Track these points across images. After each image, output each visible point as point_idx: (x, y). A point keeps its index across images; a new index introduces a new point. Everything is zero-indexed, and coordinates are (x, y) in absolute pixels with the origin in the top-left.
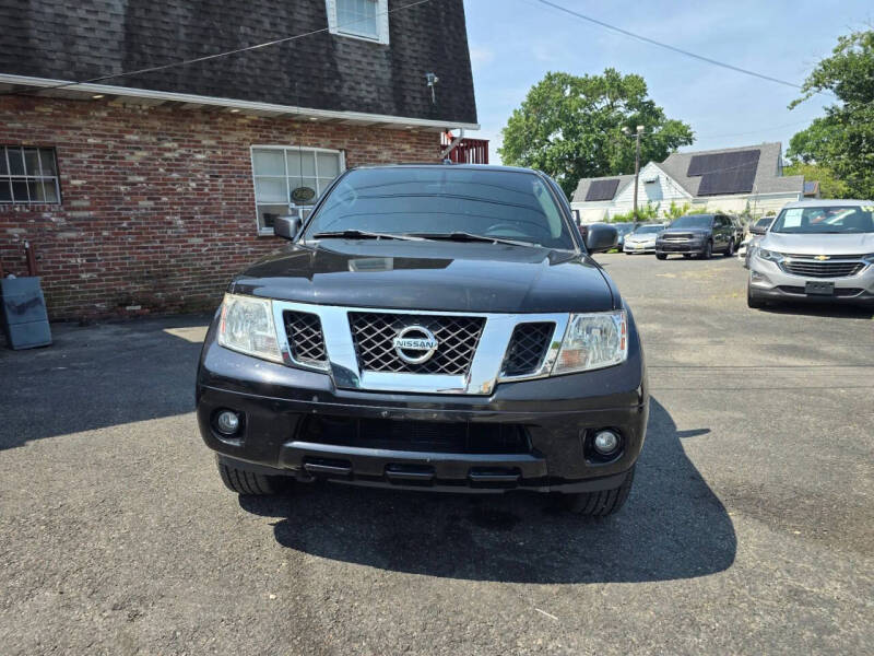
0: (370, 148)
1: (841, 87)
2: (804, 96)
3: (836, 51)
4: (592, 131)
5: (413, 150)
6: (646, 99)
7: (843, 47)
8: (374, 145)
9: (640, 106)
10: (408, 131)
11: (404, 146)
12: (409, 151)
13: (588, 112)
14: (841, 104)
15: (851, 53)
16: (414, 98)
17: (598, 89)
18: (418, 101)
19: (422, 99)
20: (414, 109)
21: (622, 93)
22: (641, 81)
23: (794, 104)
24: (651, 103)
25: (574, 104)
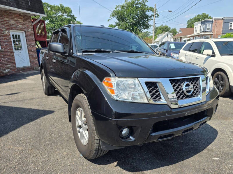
0: (6, 19)
1: (117, 17)
2: (110, 18)
3: (115, 8)
4: (58, 21)
5: (22, 21)
6: (72, 14)
7: (117, 8)
8: (7, 18)
9: (70, 16)
10: (20, 14)
11: (19, 20)
12: (21, 21)
13: (56, 16)
14: (118, 21)
15: (119, 9)
16: (22, 3)
17: (58, 9)
18: (24, 4)
19: (25, 3)
20: (23, 6)
21: (65, 12)
22: (70, 9)
23: (109, 20)
24: (73, 16)
25: (51, 13)
